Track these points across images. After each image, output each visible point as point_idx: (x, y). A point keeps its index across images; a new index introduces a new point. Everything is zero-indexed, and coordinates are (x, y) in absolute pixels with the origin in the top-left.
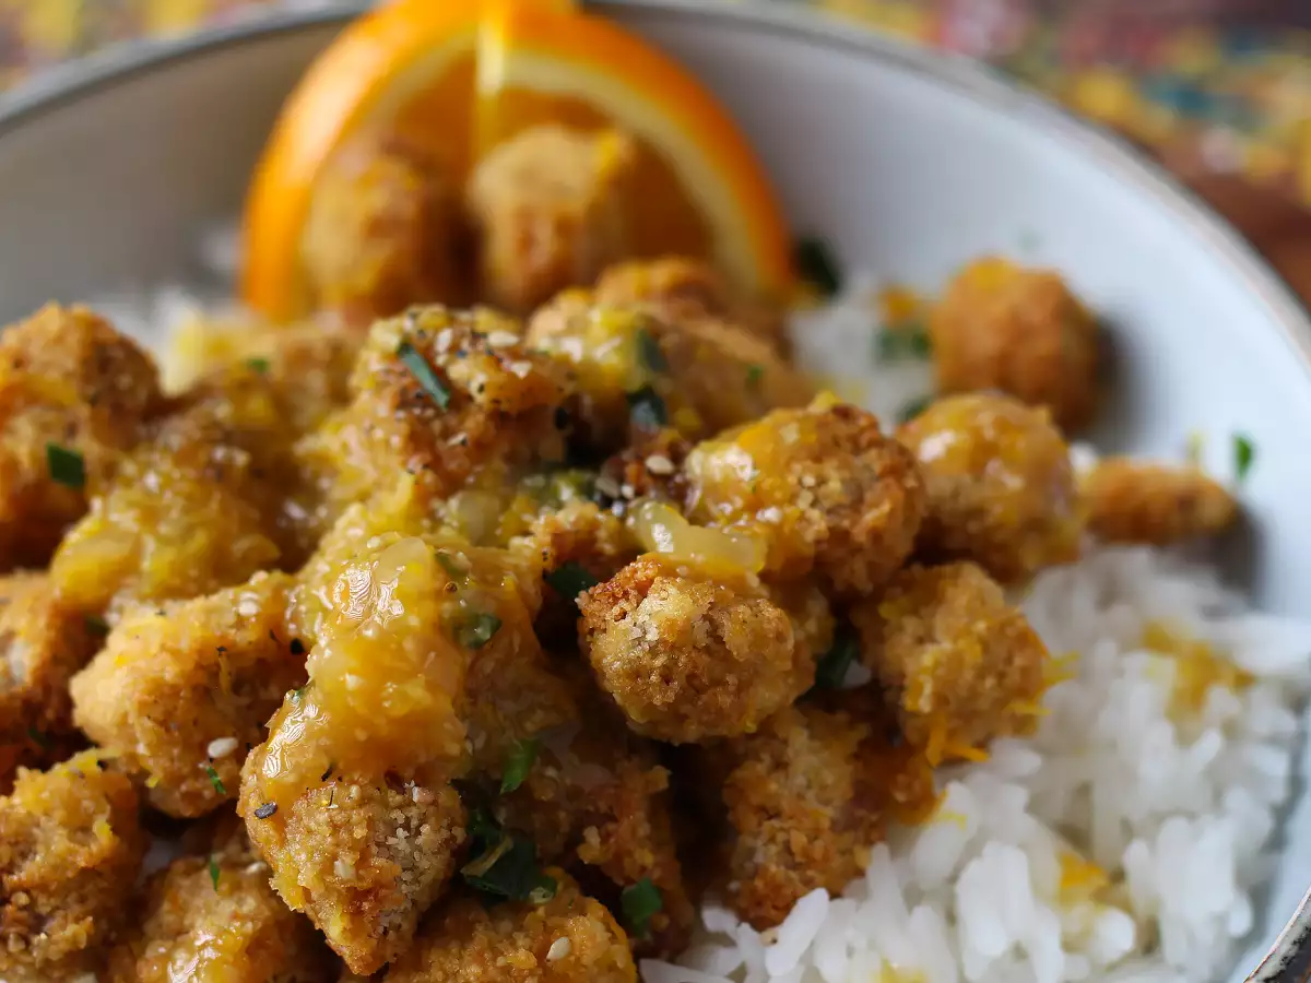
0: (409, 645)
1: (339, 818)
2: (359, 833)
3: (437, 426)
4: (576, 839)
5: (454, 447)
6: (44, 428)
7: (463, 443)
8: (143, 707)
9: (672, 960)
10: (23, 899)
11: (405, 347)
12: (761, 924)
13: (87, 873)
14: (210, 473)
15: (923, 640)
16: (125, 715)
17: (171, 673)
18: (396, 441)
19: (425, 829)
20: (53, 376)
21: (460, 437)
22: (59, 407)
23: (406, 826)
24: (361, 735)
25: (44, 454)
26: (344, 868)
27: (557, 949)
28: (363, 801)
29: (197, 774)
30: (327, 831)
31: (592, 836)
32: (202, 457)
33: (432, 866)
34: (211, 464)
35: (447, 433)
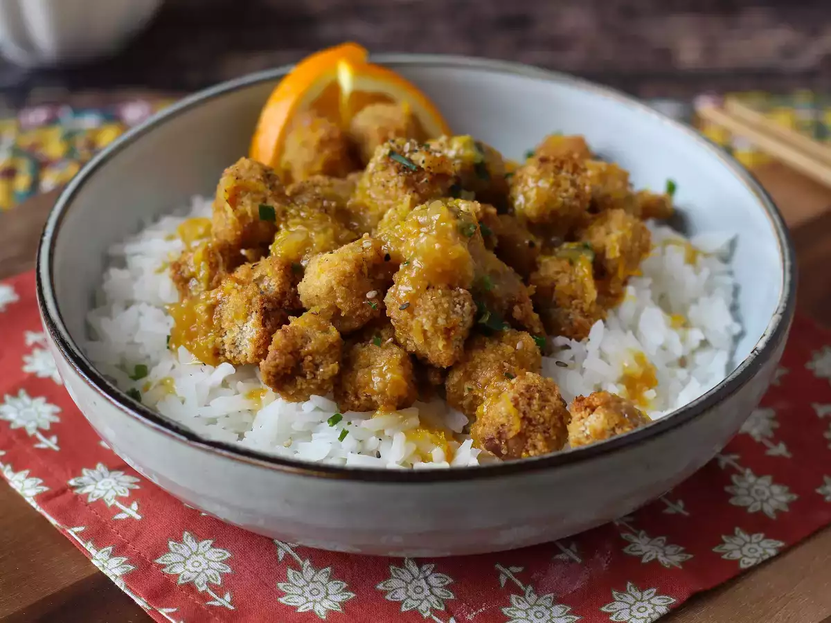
0: (450, 235)
1: (437, 302)
2: (446, 305)
3: (415, 177)
4: (511, 310)
5: (423, 183)
6: (254, 201)
7: (426, 181)
8: (340, 283)
9: (548, 356)
10: (310, 358)
11: (392, 153)
12: (579, 340)
13: (332, 346)
14: (323, 210)
15: (608, 233)
16: (332, 288)
17: (348, 268)
18: (401, 185)
19: (467, 304)
20: (253, 181)
21: (425, 179)
22: (258, 192)
23: (459, 304)
24: (439, 270)
25: (257, 210)
26: (441, 321)
27: (519, 346)
28: (444, 295)
29: (363, 306)
30: (433, 307)
31: (517, 309)
32: (319, 205)
33: (468, 319)
34: (322, 207)
35: (419, 180)
